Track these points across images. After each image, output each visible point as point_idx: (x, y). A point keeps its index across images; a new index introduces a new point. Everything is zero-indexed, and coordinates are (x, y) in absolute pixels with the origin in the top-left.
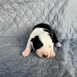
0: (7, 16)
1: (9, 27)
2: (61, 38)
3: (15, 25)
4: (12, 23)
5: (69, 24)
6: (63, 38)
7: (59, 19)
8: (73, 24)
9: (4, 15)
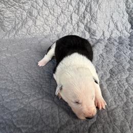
0: (17, 8)
1: (22, 25)
2: (95, 37)
3: (32, 21)
4: (26, 18)
5: (107, 16)
6: (98, 38)
7: (93, 10)
8: (113, 17)
9: (13, 7)
